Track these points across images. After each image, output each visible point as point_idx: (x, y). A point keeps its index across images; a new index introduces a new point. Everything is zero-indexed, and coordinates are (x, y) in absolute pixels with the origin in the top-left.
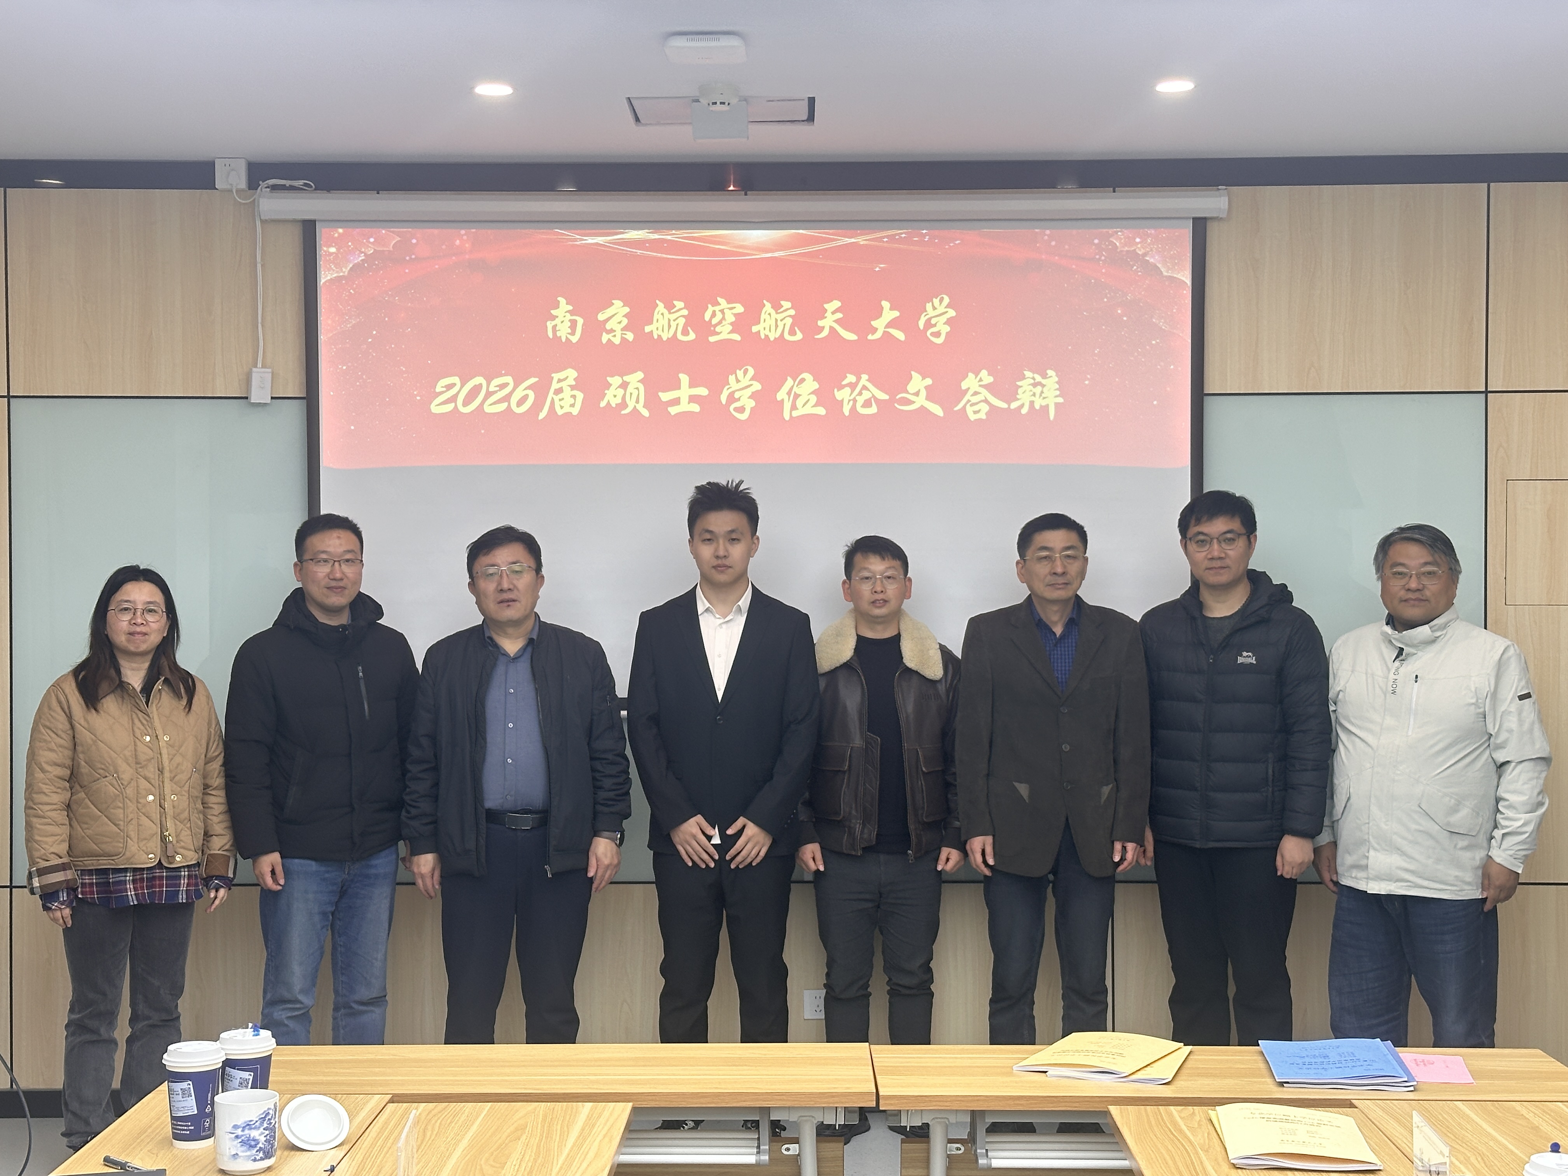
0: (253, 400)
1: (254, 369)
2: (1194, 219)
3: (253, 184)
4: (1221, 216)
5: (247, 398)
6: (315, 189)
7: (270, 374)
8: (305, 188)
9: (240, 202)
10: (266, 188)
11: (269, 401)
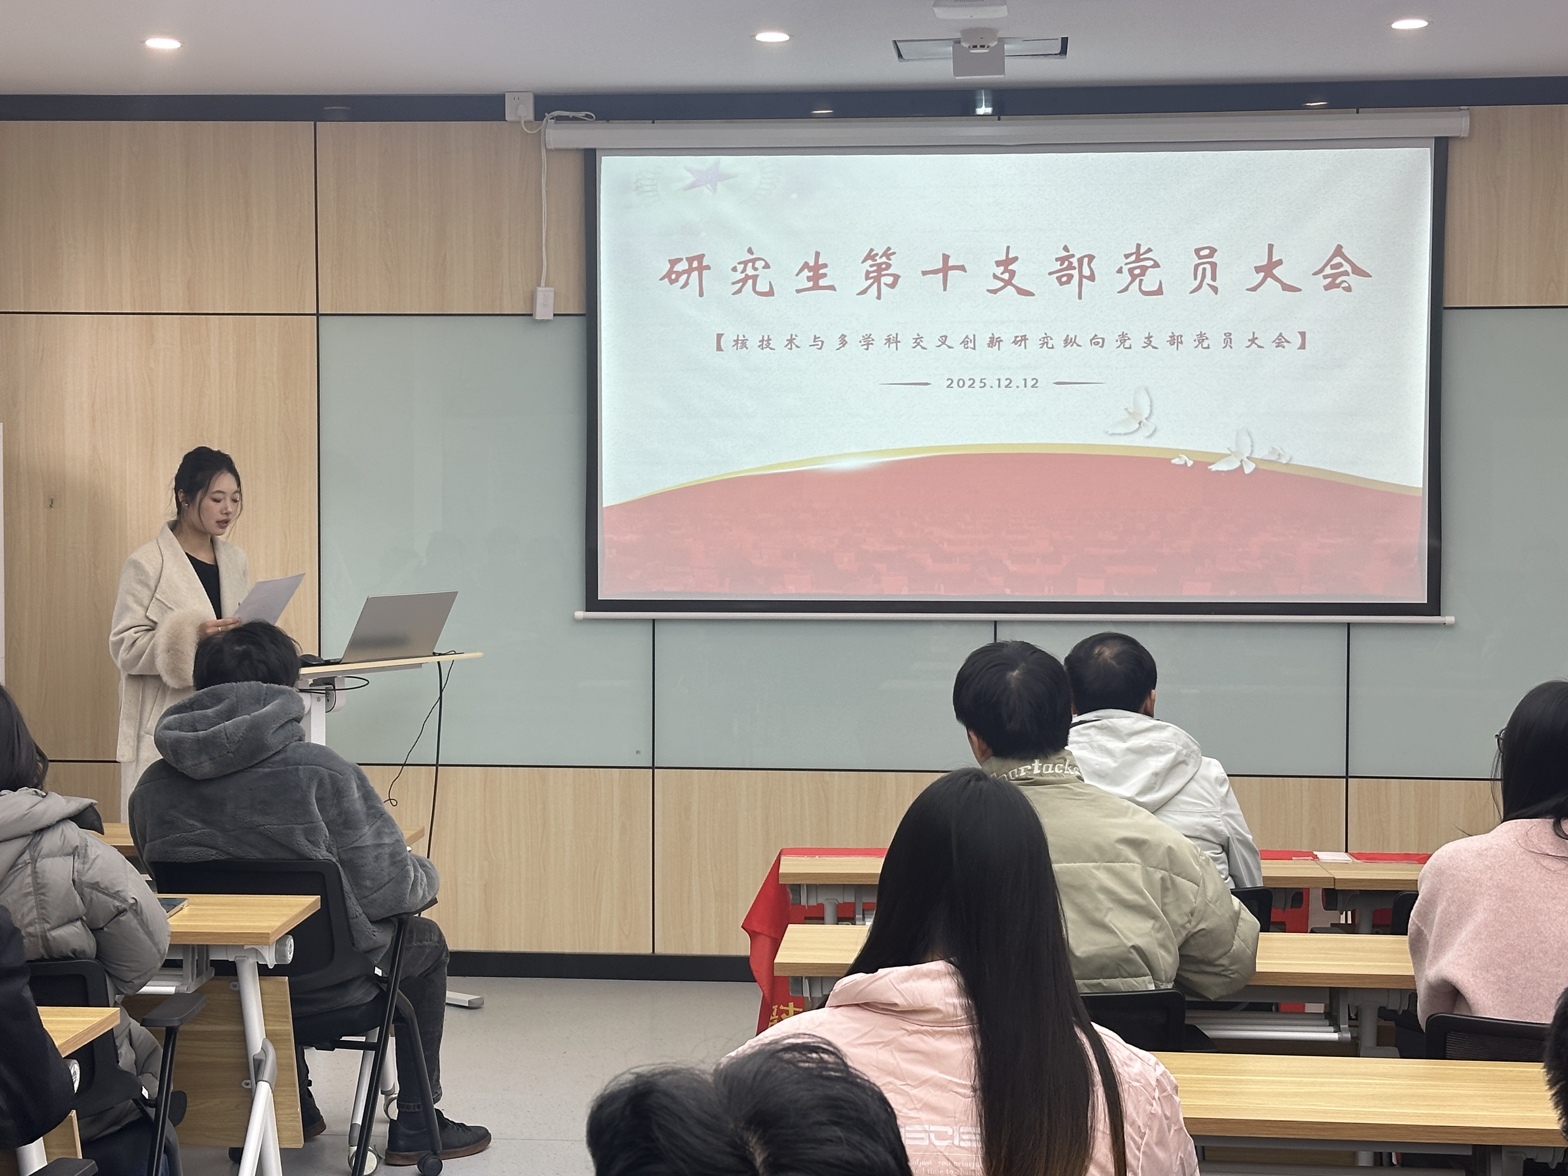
0: (538, 317)
1: (539, 289)
2: (1436, 138)
3: (539, 116)
4: (1462, 136)
5: (531, 315)
6: (596, 120)
7: (553, 293)
8: (585, 118)
9: (527, 133)
10: (551, 119)
11: (551, 317)
